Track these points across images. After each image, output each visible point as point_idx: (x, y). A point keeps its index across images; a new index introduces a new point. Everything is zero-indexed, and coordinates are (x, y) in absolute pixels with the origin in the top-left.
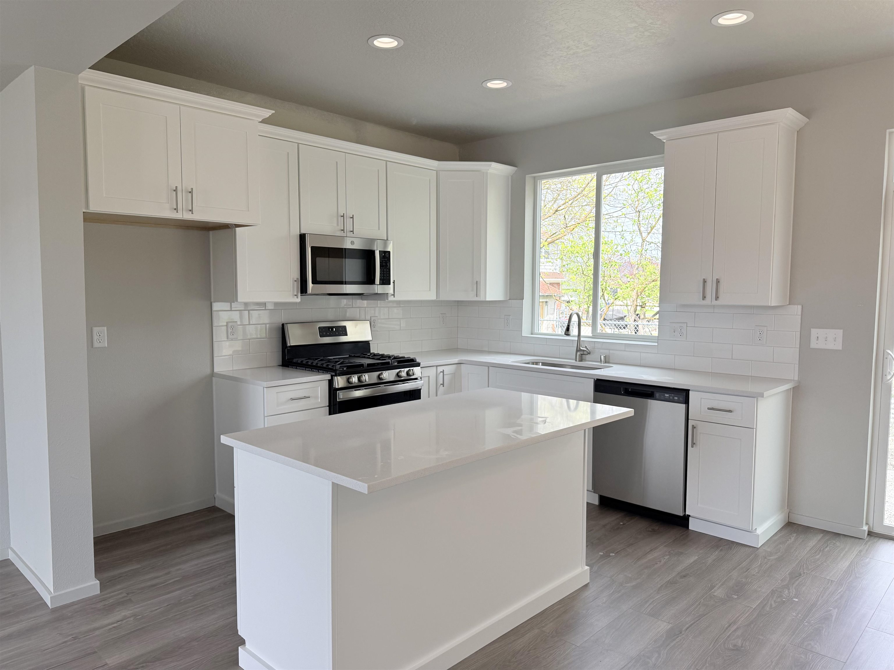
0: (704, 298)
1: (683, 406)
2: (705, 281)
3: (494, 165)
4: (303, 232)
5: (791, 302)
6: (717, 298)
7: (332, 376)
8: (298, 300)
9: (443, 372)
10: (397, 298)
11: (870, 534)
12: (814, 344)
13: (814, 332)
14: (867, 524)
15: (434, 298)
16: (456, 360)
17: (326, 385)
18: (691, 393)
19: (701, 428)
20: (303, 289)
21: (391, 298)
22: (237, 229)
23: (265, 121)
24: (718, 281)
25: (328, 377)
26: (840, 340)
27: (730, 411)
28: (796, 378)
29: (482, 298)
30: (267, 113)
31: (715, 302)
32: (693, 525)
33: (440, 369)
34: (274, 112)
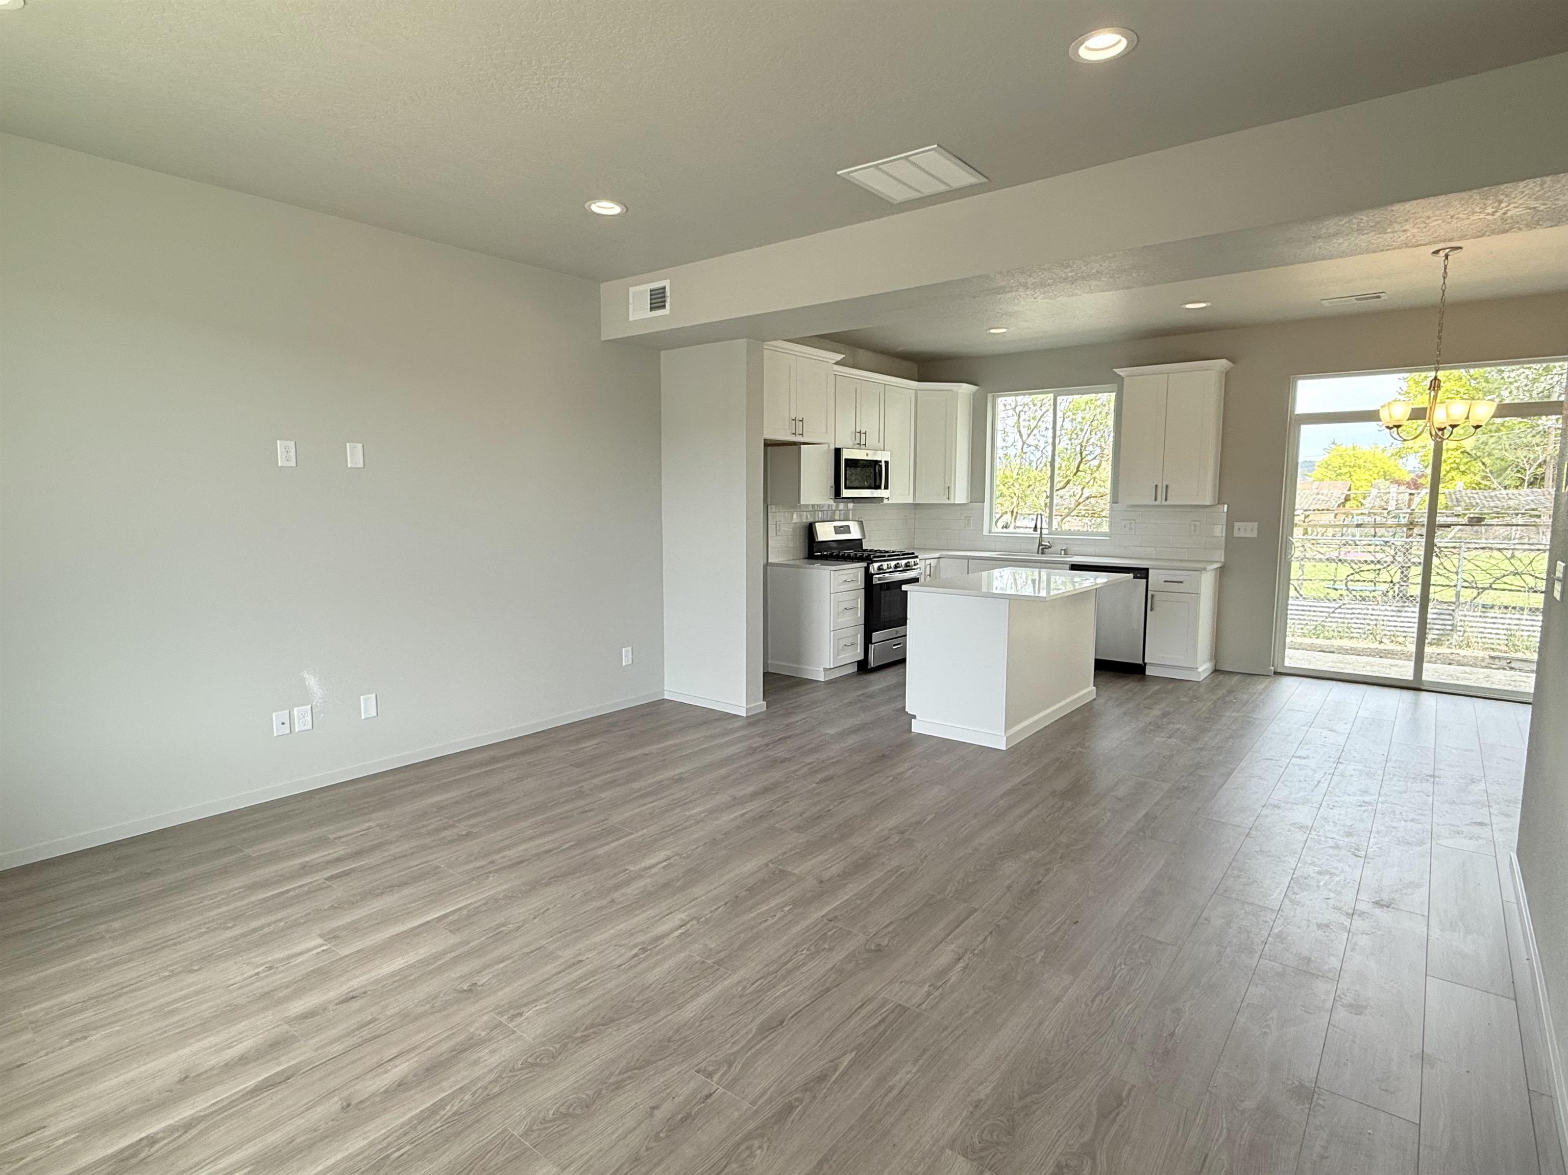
0: (1156, 499)
1: (1145, 581)
2: (1156, 486)
3: (965, 385)
4: (837, 446)
5: (1220, 502)
6: (1166, 500)
7: (868, 564)
8: (832, 502)
9: (930, 564)
10: (890, 502)
11: (1275, 673)
12: (1236, 534)
13: (1237, 525)
14: (1273, 666)
15: (911, 501)
16: (937, 555)
17: (863, 570)
18: (1150, 571)
19: (1158, 596)
20: (837, 494)
21: (885, 501)
22: (802, 446)
23: (837, 363)
24: (1167, 486)
25: (865, 564)
26: (1255, 531)
27: (1182, 582)
28: (1223, 560)
29: (951, 502)
30: (840, 357)
31: (1164, 503)
32: (1149, 671)
33: (928, 562)
34: (844, 356)
